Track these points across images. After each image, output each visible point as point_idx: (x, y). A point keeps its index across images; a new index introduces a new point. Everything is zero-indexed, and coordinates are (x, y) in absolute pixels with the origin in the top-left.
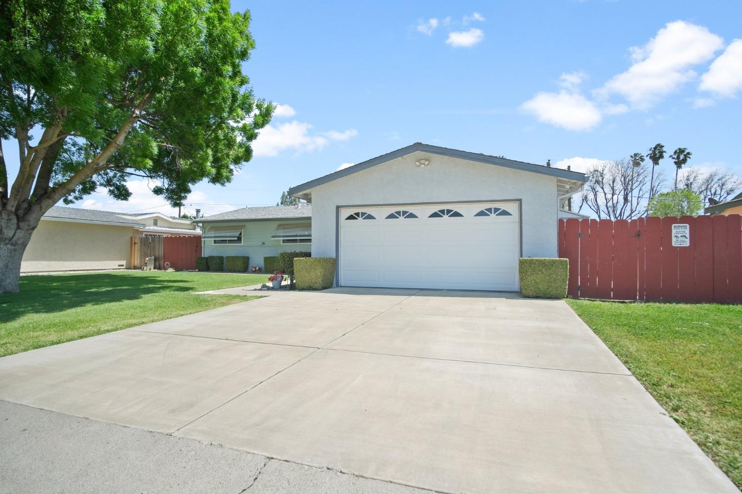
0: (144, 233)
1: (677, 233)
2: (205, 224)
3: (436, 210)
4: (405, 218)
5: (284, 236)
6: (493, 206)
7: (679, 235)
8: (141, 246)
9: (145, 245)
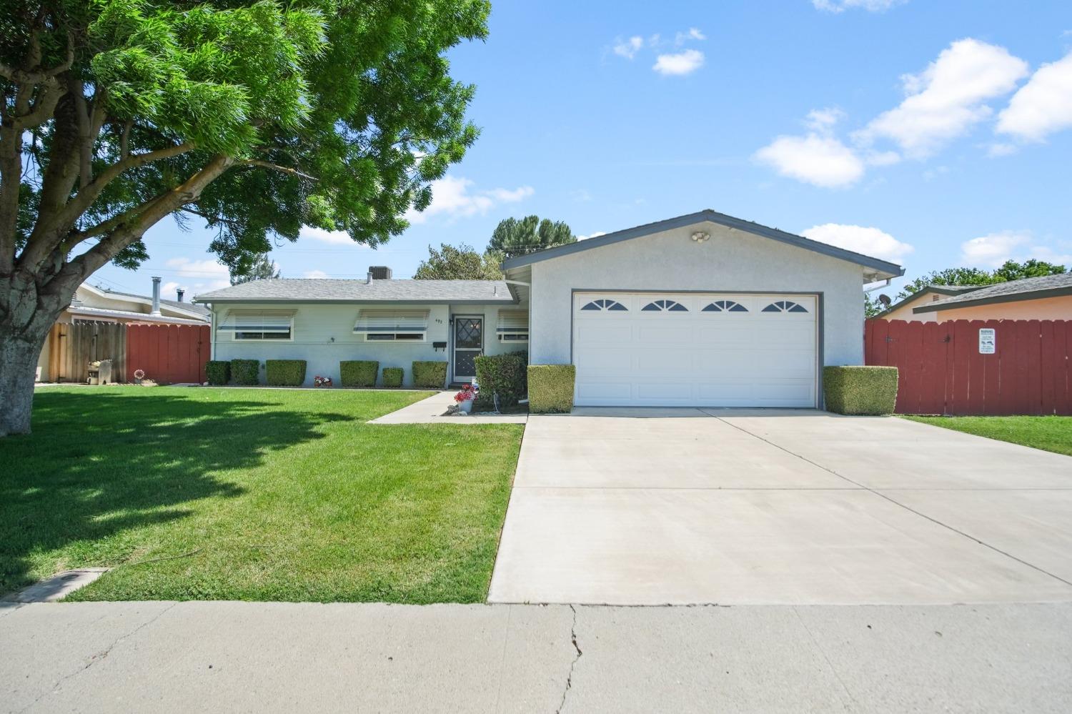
0: (74, 317)
1: (984, 338)
2: (216, 305)
3: (713, 302)
4: (669, 310)
5: (369, 329)
6: (785, 299)
7: (986, 341)
8: (75, 341)
9: (83, 338)
